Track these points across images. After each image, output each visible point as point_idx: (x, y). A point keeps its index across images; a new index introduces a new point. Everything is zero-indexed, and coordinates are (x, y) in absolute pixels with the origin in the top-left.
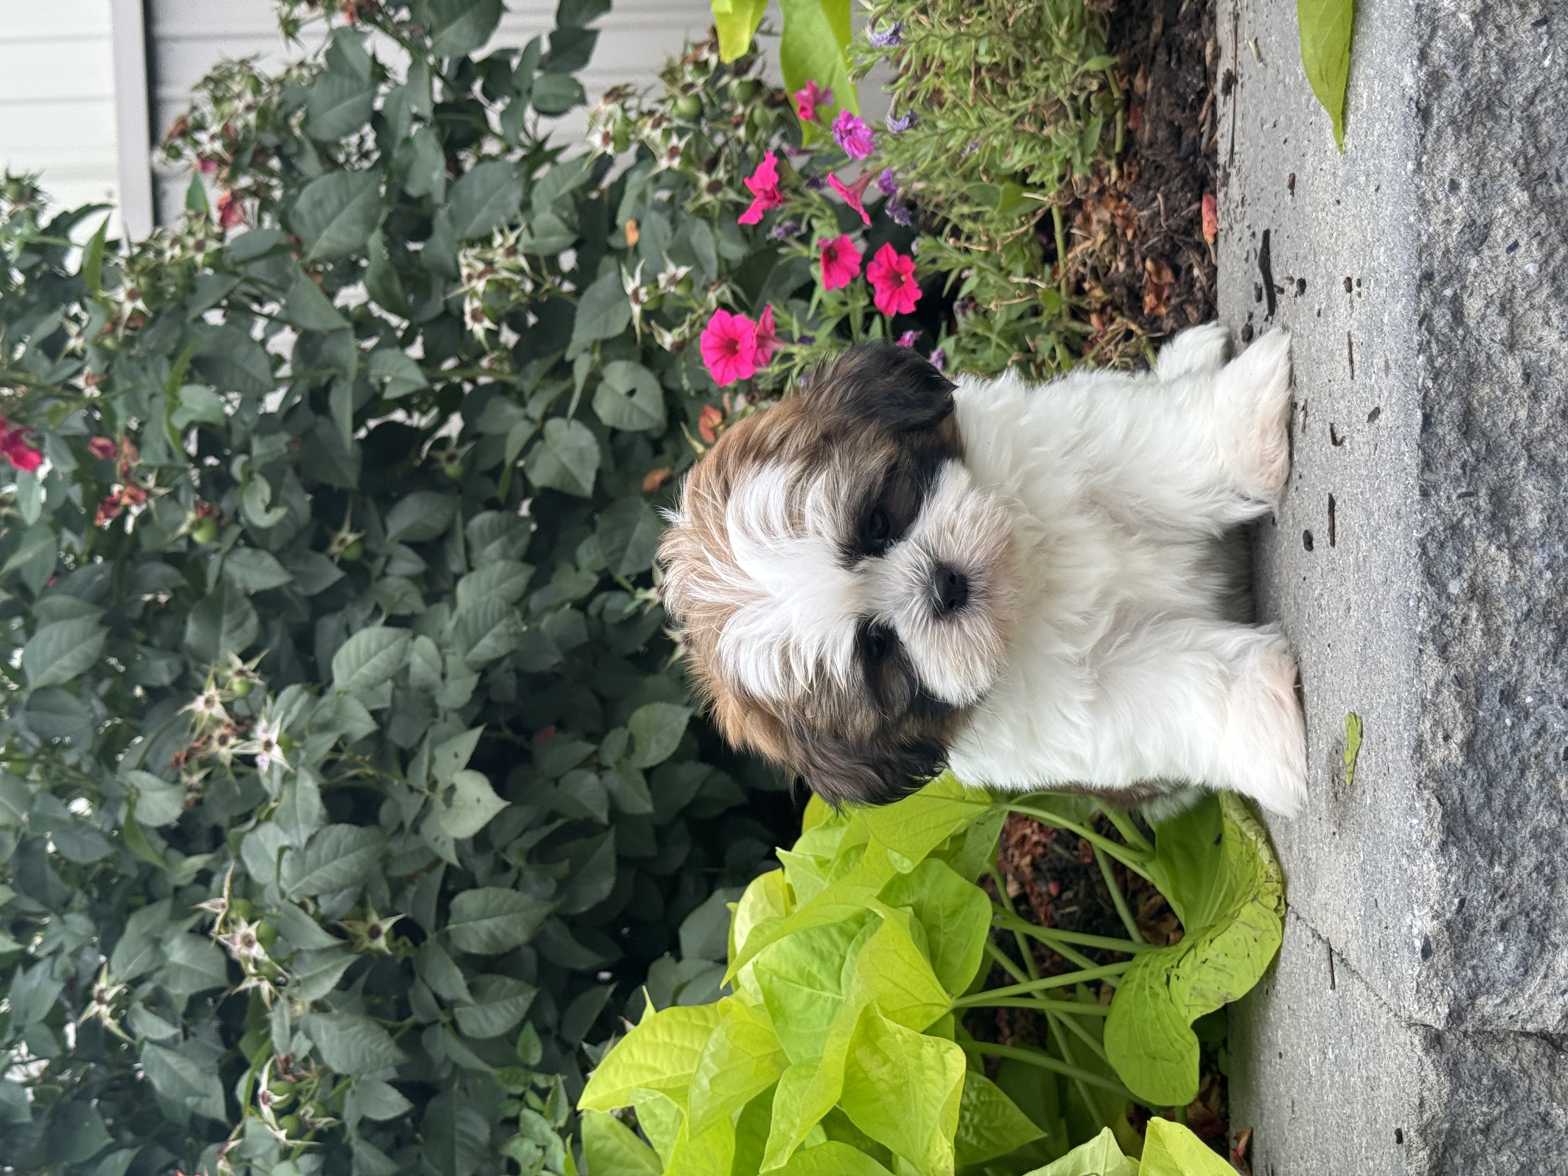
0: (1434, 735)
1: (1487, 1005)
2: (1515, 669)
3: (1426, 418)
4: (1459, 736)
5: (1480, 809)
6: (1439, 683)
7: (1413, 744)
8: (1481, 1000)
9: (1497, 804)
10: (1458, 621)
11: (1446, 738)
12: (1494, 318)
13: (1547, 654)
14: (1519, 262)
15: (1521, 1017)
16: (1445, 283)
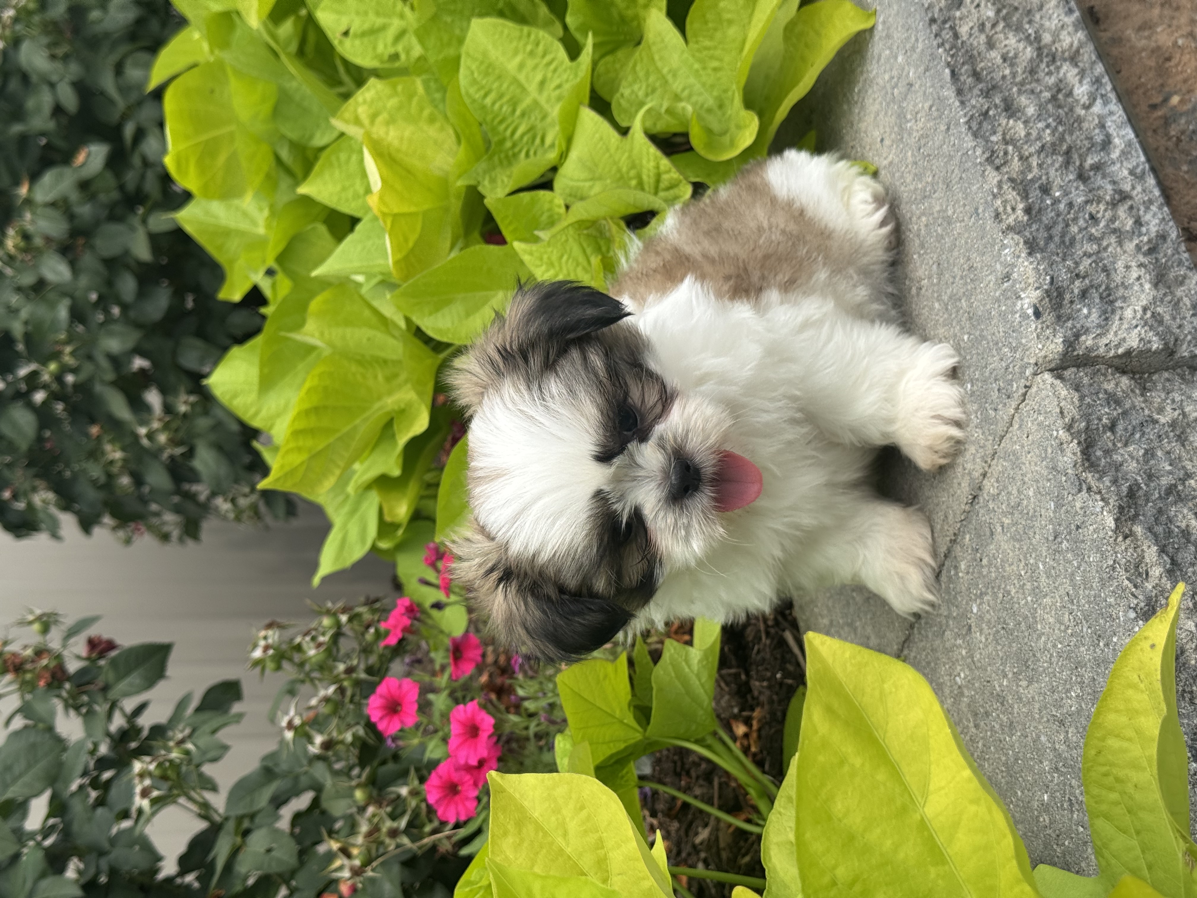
0: (1005, 209)
1: (1087, 341)
2: (1044, 178)
3: (953, 73)
4: (1021, 206)
5: (1046, 244)
6: (1000, 183)
7: (993, 215)
8: (1083, 338)
9: (1057, 239)
10: (1002, 153)
11: (1014, 209)
12: (977, 34)
13: (1061, 166)
14: (982, 12)
15: (1113, 344)
16: (945, 22)
